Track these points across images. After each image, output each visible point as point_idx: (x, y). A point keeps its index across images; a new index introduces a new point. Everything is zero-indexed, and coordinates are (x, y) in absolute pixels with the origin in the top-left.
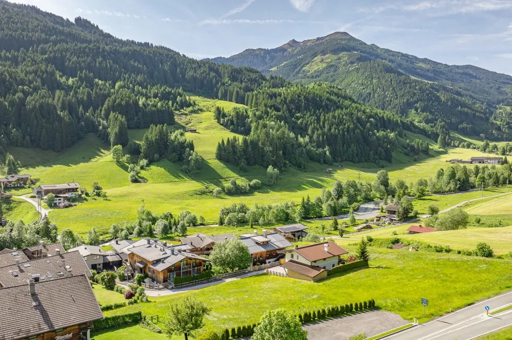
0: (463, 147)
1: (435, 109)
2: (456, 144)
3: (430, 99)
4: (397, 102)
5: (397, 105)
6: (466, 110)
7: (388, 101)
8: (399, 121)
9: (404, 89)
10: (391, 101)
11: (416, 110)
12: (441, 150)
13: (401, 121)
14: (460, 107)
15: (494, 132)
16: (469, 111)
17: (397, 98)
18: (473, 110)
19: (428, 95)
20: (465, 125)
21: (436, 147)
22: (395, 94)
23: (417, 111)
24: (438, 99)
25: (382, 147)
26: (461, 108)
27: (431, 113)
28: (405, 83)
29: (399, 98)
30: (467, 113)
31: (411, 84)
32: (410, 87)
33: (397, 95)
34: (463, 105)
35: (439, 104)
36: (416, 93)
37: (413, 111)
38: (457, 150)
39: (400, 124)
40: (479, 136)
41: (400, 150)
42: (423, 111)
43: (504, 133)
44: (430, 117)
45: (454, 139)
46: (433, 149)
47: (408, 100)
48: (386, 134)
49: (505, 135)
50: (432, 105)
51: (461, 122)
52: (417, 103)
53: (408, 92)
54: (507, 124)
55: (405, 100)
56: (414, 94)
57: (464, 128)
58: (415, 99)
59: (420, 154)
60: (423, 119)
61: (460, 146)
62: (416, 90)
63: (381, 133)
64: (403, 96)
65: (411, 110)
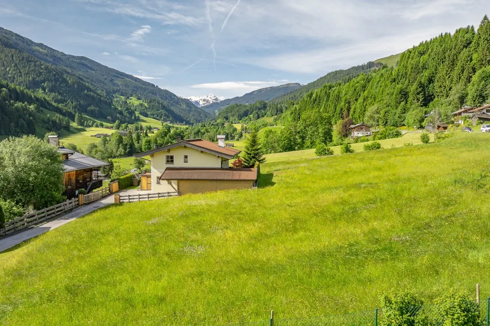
0: (97, 126)
1: (63, 90)
2: (90, 124)
3: (56, 80)
4: (20, 79)
5: (22, 82)
6: (92, 93)
7: (10, 78)
8: (33, 96)
9: (28, 67)
10: (14, 78)
11: (44, 89)
12: (80, 127)
13: (35, 96)
14: (86, 91)
15: (118, 115)
16: (95, 95)
17: (21, 76)
18: (98, 95)
19: (54, 75)
20: (92, 108)
21: (74, 125)
22: (18, 71)
23: (45, 91)
24: (65, 81)
25: (24, 119)
26: (88, 91)
27: (60, 94)
28: (28, 61)
29: (23, 75)
30: (93, 97)
31: (35, 62)
32: (35, 66)
33: (20, 72)
34: (89, 90)
35: (66, 86)
36: (42, 72)
37: (41, 91)
38: (93, 128)
39: (34, 99)
40: (106, 118)
41: (41, 125)
42: (51, 91)
43: (126, 117)
44: (59, 97)
45: (87, 120)
46: (72, 126)
47: (34, 79)
48: (25, 106)
49: (127, 118)
50: (59, 85)
51: (89, 105)
52: (45, 83)
53: (34, 70)
54: (126, 110)
55: (30, 79)
56: (40, 73)
57: (92, 110)
58: (41, 78)
59: (62, 130)
60: (53, 99)
61: (94, 125)
62: (42, 69)
63: (19, 104)
64: (28, 73)
65: (38, 89)
